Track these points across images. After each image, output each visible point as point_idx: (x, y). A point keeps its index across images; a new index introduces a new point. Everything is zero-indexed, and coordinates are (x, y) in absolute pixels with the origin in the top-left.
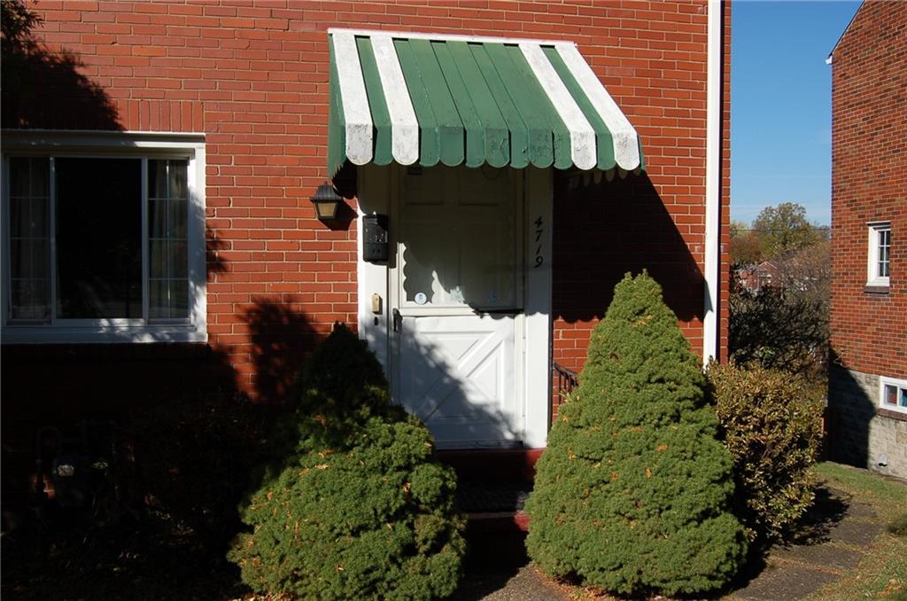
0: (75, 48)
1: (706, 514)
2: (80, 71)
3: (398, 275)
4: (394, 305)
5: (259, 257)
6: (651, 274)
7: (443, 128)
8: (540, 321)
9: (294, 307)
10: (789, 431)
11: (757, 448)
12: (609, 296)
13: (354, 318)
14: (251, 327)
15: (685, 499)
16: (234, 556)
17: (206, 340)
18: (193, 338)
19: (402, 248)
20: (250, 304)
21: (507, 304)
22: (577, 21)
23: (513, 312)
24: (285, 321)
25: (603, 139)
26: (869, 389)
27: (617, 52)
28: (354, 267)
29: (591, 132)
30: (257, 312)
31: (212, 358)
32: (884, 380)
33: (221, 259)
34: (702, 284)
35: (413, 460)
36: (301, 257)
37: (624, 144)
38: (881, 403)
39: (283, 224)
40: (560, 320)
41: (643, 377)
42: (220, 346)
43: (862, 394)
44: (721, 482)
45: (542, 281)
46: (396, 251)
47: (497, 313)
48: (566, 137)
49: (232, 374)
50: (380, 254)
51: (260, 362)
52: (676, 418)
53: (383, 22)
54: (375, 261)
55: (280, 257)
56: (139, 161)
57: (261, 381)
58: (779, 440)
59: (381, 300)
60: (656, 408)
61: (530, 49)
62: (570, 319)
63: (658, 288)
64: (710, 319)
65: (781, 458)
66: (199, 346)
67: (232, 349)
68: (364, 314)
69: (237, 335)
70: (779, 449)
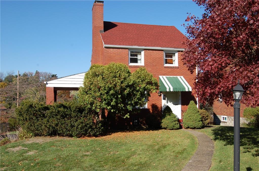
1: (199, 121)
3: (166, 101)
4: (166, 104)
5: (152, 99)
6: (193, 101)
7: (175, 88)
8: (180, 105)
9: (156, 104)
10: (206, 115)
11: (203, 116)
12: (189, 103)
13: (162, 106)
14: (152, 107)
15: (198, 120)
16: (161, 125)
17: (147, 108)
18: (146, 108)
19: (166, 98)
20: (152, 104)
21: (177, 104)
22: (183, 74)
23: (177, 105)
24: (155, 106)
25: (188, 88)
26: (220, 118)
27: (187, 77)
28: (161, 100)
29: (187, 88)
31: (148, 110)
32: (222, 116)
33: (149, 100)
34: (197, 101)
36: (156, 99)
37: (190, 89)
38: (222, 120)
39: (155, 96)
41: (193, 110)
43: (219, 119)
44: (200, 118)
45: (180, 101)
47: (176, 105)
48: (185, 88)
49: (150, 111)
50: (164, 99)
51: (152, 110)
52: (196, 113)
53: (164, 75)
54: (164, 100)
55: (154, 99)
57: (153, 112)
58: (205, 116)
60: (195, 112)
61: (179, 77)
62: (183, 105)
63: (194, 102)
64: (197, 105)
65: (205, 118)
66: (147, 109)
67: (150, 109)
68: (163, 105)
69: (150, 107)
70: (205, 117)
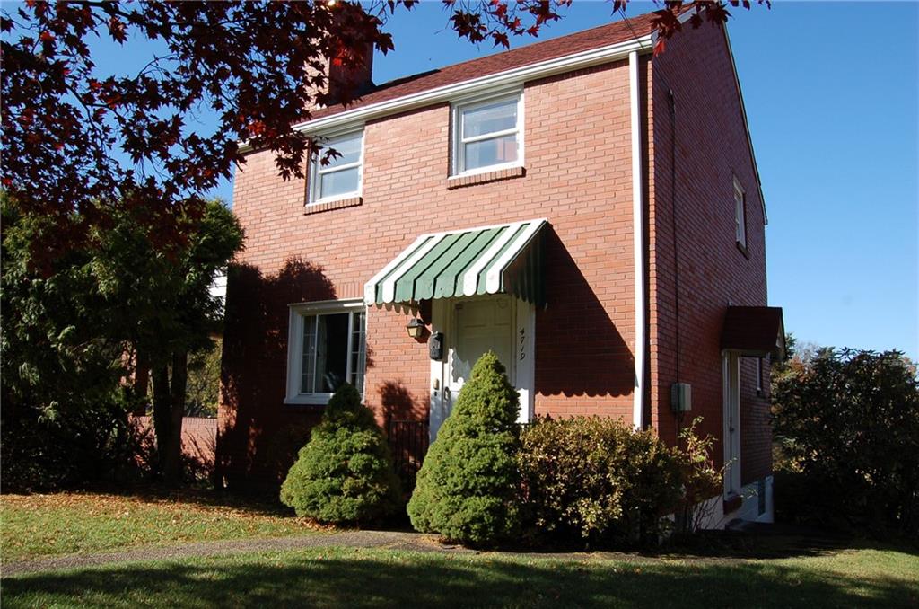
0: (321, 263)
2: (323, 273)
3: (449, 367)
4: (446, 385)
9: (401, 386)
13: (428, 393)
14: (383, 396)
17: (368, 404)
19: (451, 351)
20: (383, 385)
24: (398, 394)
28: (428, 363)
30: (386, 388)
33: (372, 361)
35: (354, 450)
40: (540, 394)
42: (369, 407)
46: (448, 353)
50: (439, 356)
51: (387, 416)
54: (436, 359)
56: (348, 315)
57: (387, 424)
59: (438, 382)
62: (545, 395)
64: (638, 395)
67: (374, 408)
68: (432, 390)
69: (377, 401)
